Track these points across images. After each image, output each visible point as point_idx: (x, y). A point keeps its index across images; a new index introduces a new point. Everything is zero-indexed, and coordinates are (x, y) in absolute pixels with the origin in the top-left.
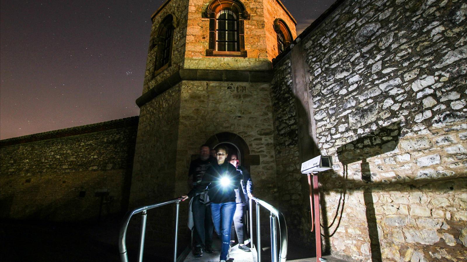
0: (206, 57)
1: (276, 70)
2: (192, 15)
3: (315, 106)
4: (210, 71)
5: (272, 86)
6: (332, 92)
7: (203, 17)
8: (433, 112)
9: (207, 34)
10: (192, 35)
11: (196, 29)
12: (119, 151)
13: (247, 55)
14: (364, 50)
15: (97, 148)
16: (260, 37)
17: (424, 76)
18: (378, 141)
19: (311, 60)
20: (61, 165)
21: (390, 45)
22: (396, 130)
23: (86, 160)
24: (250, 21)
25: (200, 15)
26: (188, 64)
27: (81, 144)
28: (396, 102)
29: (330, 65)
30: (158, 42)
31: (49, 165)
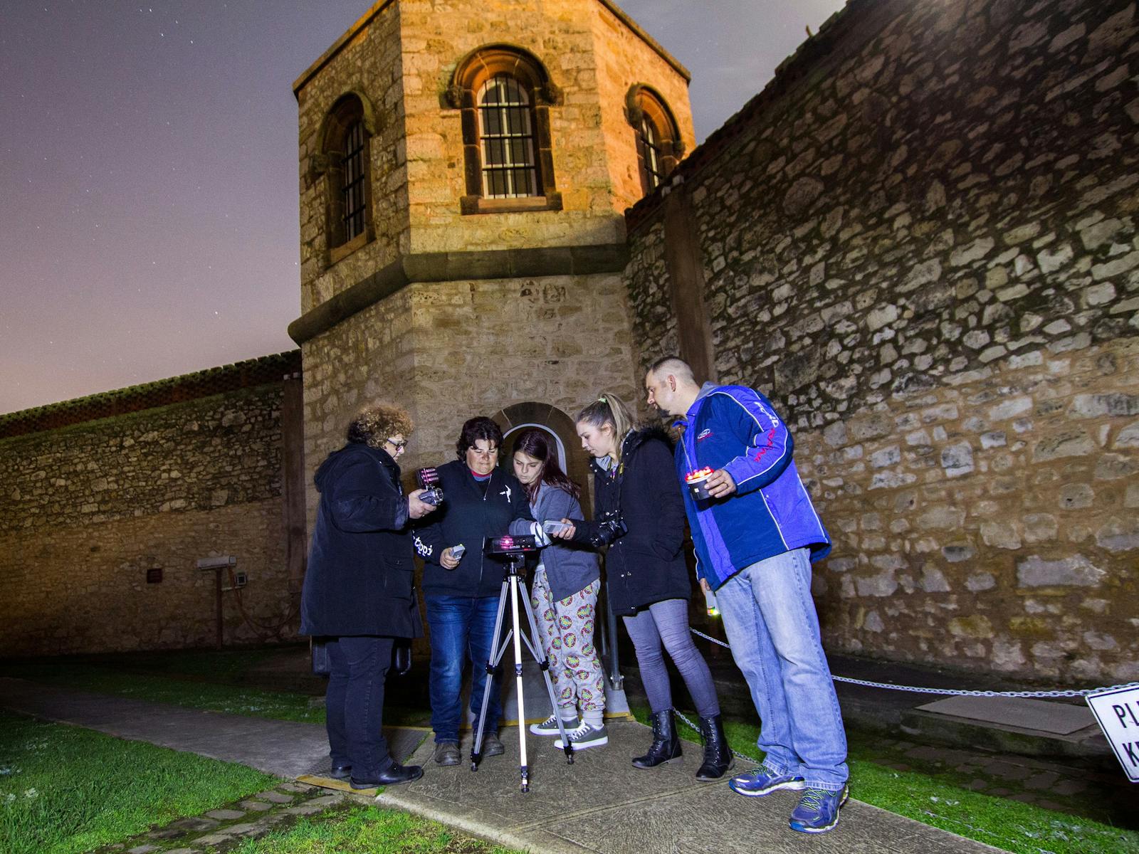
0: (463, 218)
1: (634, 242)
2: (414, 104)
3: (716, 341)
4: (476, 257)
5: (627, 282)
6: (745, 314)
7: (442, 107)
8: (892, 372)
9: (459, 152)
10: (422, 160)
11: (430, 143)
12: (239, 453)
13: (561, 204)
14: (799, 232)
15: (175, 449)
16: (591, 153)
17: (884, 304)
18: (819, 421)
19: (704, 235)
20: (74, 505)
21: (838, 232)
22: (844, 400)
23: (147, 485)
24: (563, 109)
25: (436, 102)
26: (422, 242)
27: (127, 444)
28: (845, 348)
29: (741, 254)
30: (327, 166)
31: (37, 507)
